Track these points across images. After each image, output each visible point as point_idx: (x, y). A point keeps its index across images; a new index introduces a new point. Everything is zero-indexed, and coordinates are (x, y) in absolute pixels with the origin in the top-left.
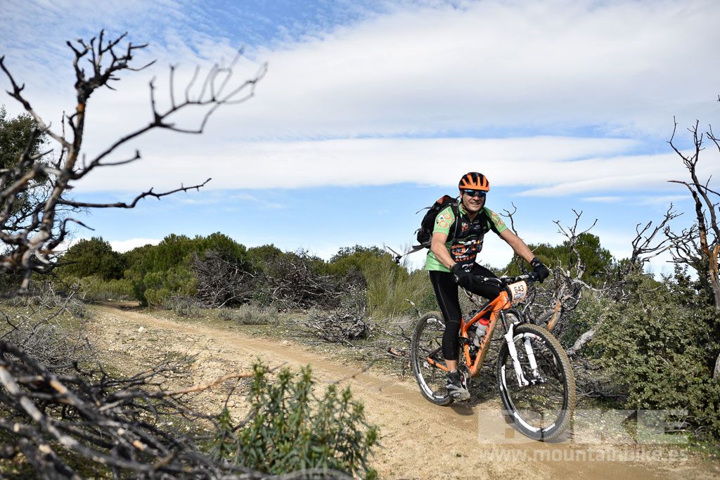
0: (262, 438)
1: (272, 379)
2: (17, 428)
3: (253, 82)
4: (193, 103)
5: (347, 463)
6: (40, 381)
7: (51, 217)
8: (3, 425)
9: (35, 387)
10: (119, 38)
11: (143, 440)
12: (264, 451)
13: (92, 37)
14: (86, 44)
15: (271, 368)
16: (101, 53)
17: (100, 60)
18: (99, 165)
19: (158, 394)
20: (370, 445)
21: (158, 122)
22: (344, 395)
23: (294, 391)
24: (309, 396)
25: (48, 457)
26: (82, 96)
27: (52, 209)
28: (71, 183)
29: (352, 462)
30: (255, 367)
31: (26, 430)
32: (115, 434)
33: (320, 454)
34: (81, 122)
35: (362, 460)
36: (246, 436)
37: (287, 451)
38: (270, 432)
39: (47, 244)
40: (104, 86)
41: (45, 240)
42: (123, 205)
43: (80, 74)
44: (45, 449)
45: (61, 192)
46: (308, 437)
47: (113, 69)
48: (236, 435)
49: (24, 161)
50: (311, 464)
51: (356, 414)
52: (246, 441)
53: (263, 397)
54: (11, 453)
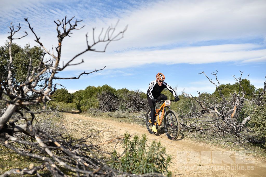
0: (129, 160)
1: (131, 139)
2: (44, 158)
3: (123, 32)
4: (101, 41)
5: (160, 169)
6: (50, 142)
7: (51, 84)
8: (39, 158)
9: (48, 144)
10: (72, 18)
11: (87, 162)
12: (130, 165)
13: (62, 19)
14: (60, 21)
15: (131, 135)
16: (66, 24)
17: (66, 26)
18: (69, 65)
19: (91, 145)
20: (168, 162)
21: (89, 49)
22: (158, 144)
23: (139, 143)
24: (145, 145)
25: (55, 169)
26: (60, 40)
27: (51, 81)
29: (162, 169)
30: (125, 135)
31: (47, 159)
32: (77, 160)
33: (150, 166)
34: (60, 49)
35: (166, 168)
36: (123, 160)
37: (138, 165)
38: (131, 158)
39: (50, 93)
40: (67, 36)
42: (75, 78)
43: (59, 32)
44: (54, 166)
45: (54, 74)
46: (146, 160)
47: (70, 29)
48: (119, 160)
49: (41, 64)
50: (147, 170)
51: (163, 151)
52: (123, 162)
53: (128, 146)
54: (42, 167)
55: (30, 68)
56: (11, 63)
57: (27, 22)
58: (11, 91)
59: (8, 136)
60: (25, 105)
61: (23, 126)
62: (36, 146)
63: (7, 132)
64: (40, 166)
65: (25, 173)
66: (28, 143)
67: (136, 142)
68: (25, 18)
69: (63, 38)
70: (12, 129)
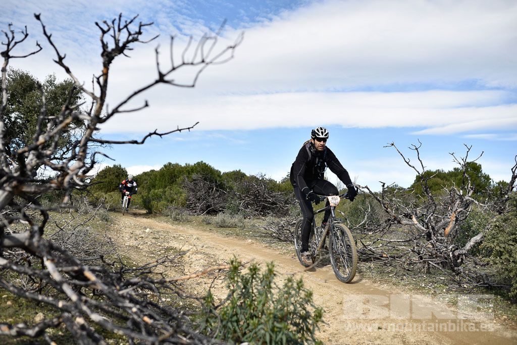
0: (236, 314)
1: (244, 272)
2: (60, 304)
3: (233, 47)
4: (188, 64)
5: (299, 335)
6: (77, 271)
7: (84, 151)
8: (51, 302)
9: (74, 274)
10: (132, 18)
11: (151, 317)
12: (238, 324)
14: (109, 24)
15: (243, 263)
16: (120, 30)
17: (119, 35)
18: (118, 112)
19: (161, 281)
20: (317, 321)
21: (161, 79)
22: (298, 284)
23: (260, 279)
24: (273, 285)
25: (83, 327)
26: (106, 62)
27: (85, 145)
28: (98, 126)
29: (303, 334)
30: (232, 262)
31: (67, 306)
32: (130, 311)
33: (280, 329)
34: (106, 81)
35: (311, 333)
36: (225, 313)
37: (256, 326)
38: (243, 311)
39: (81, 171)
40: (122, 55)
41: (80, 168)
42: (135, 142)
43: (105, 46)
44: (80, 320)
45: (92, 132)
46: (271, 316)
47: (128, 42)
48: (217, 312)
49: (66, 110)
50: (274, 336)
51: (307, 299)
52: (225, 317)
53: (237, 285)
54: (56, 323)
55: (42, 117)
56: (4, 105)
57: (38, 21)
60: (28, 192)
61: (23, 236)
62: (46, 277)
64: (51, 320)
65: (20, 333)
66: (32, 270)
67: (253, 278)
68: (35, 14)
69: (113, 58)
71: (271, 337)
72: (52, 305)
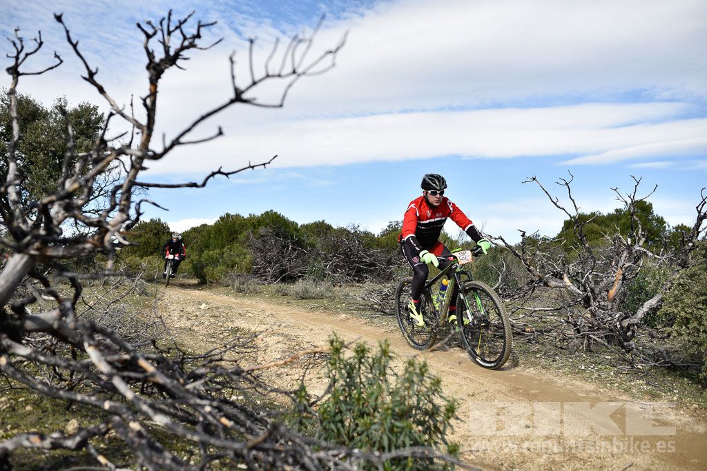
0: (341, 412)
1: (348, 354)
2: (107, 405)
3: (334, 52)
4: (273, 76)
5: (427, 437)
6: (126, 360)
7: (128, 199)
8: (94, 403)
9: (120, 365)
10: (187, 16)
11: (229, 417)
12: (343, 426)
13: (159, 20)
14: (155, 25)
15: (346, 343)
16: (169, 33)
17: (169, 40)
18: (180, 144)
19: (236, 371)
20: (449, 418)
21: (238, 97)
22: (420, 369)
23: (369, 365)
24: (388, 371)
25: (139, 434)
26: (154, 78)
27: (128, 193)
29: (430, 436)
30: (332, 342)
31: (116, 408)
32: (201, 411)
33: (403, 428)
34: (154, 103)
35: (441, 433)
36: (325, 410)
37: (366, 426)
38: (349, 407)
39: (124, 225)
40: (174, 67)
41: (123, 222)
42: (194, 185)
43: (150, 55)
44: (135, 426)
45: (136, 174)
46: (389, 412)
47: (183, 48)
48: (314, 408)
49: (100, 144)
50: (394, 439)
51: (433, 388)
52: (325, 416)
53: (340, 373)
54: (104, 430)
55: (69, 154)
56: (15, 139)
57: (60, 24)
58: (17, 219)
59: (7, 343)
60: (54, 257)
61: (50, 315)
62: (85, 370)
63: (4, 333)
64: (97, 427)
65: (55, 445)
66: (65, 361)
68: (55, 15)
69: (162, 72)
70: (18, 323)
71: (390, 440)
72: (96, 406)
